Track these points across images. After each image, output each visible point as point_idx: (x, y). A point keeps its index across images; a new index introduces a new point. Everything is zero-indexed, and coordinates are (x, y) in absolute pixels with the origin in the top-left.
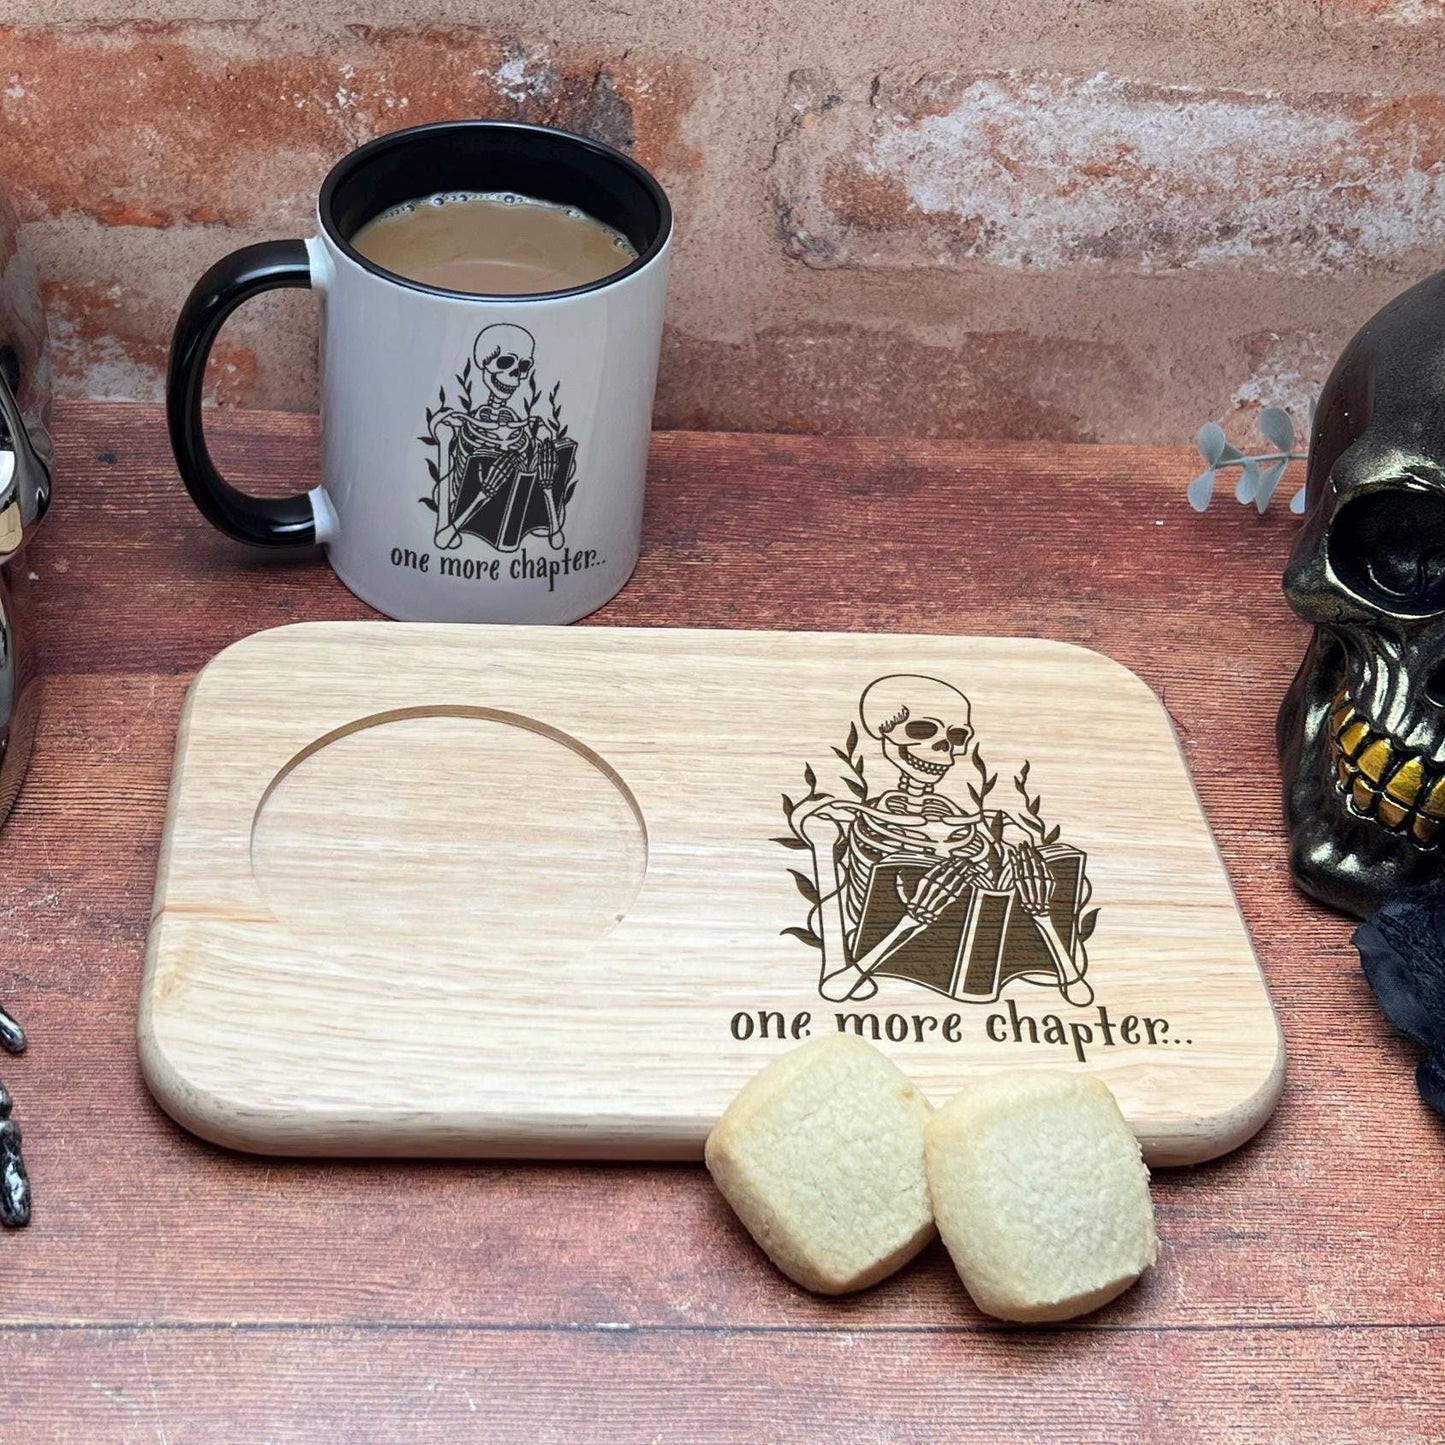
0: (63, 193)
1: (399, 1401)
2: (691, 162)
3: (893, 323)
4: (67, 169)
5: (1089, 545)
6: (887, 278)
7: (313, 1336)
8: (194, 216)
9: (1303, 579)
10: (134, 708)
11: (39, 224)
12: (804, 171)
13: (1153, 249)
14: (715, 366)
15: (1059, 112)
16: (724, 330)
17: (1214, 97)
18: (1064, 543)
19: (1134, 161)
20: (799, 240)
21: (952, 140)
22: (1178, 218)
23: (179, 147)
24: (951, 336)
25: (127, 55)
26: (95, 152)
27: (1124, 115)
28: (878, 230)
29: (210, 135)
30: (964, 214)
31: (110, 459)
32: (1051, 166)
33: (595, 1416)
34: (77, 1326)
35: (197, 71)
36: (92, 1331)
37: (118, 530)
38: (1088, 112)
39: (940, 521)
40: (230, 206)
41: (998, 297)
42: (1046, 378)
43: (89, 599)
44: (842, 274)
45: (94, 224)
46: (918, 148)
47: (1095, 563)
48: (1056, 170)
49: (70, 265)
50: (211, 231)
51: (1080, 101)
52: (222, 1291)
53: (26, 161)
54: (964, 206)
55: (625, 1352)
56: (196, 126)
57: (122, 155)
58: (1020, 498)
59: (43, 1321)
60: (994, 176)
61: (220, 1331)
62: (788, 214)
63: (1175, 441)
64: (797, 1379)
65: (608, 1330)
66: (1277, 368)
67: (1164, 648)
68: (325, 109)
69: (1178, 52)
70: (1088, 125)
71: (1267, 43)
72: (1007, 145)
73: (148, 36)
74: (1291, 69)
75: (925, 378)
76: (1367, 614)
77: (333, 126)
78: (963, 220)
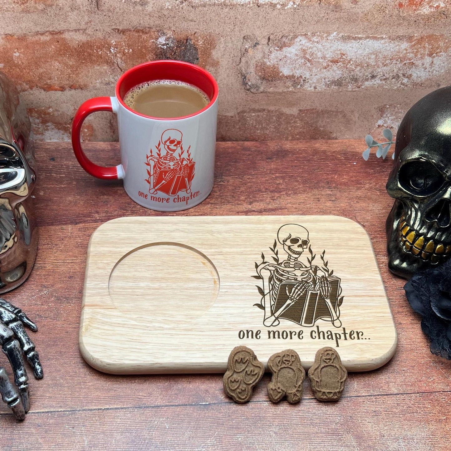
0: (33, 83)
1: (148, 427)
2: (216, 64)
3: (277, 108)
4: (33, 76)
5: (335, 171)
6: (275, 95)
7: (124, 411)
8: (72, 87)
9: (391, 186)
10: (65, 235)
11: (26, 92)
12: (249, 65)
13: (352, 83)
14: (226, 122)
15: (323, 45)
16: (228, 112)
17: (368, 38)
18: (327, 171)
19: (345, 58)
20: (249, 85)
21: (292, 54)
22: (359, 74)
23: (66, 67)
24: (294, 111)
25: (48, 42)
26: (41, 70)
27: (342, 45)
28: (272, 81)
29: (74, 63)
30: (296, 76)
31: (53, 159)
32: (321, 60)
33: (200, 428)
34: (61, 411)
35: (69, 45)
36: (65, 412)
37: (57, 181)
38: (332, 44)
39: (292, 166)
40: (82, 84)
41: (307, 99)
42: (322, 122)
43: (50, 203)
44: (261, 94)
45: (43, 91)
46: (282, 57)
47: (336, 177)
48: (323, 61)
49: (37, 103)
50: (77, 91)
51: (329, 41)
52: (99, 400)
53: (21, 74)
54: (296, 73)
55: (207, 410)
56: (71, 61)
57: (49, 71)
58: (315, 158)
59: (52, 410)
60: (305, 64)
61: (99, 411)
62: (245, 78)
63: (360, 138)
64: (253, 415)
65: (203, 405)
66: (388, 115)
67: (355, 202)
68: (107, 54)
69: (357, 25)
70: (332, 48)
71: (383, 21)
72: (308, 55)
73: (54, 35)
74: (391, 29)
75: (287, 123)
76: (409, 196)
77: (110, 59)
78: (296, 77)
